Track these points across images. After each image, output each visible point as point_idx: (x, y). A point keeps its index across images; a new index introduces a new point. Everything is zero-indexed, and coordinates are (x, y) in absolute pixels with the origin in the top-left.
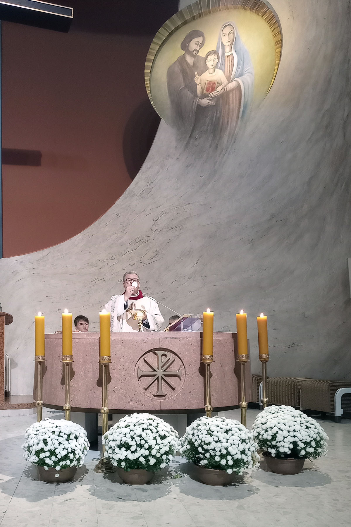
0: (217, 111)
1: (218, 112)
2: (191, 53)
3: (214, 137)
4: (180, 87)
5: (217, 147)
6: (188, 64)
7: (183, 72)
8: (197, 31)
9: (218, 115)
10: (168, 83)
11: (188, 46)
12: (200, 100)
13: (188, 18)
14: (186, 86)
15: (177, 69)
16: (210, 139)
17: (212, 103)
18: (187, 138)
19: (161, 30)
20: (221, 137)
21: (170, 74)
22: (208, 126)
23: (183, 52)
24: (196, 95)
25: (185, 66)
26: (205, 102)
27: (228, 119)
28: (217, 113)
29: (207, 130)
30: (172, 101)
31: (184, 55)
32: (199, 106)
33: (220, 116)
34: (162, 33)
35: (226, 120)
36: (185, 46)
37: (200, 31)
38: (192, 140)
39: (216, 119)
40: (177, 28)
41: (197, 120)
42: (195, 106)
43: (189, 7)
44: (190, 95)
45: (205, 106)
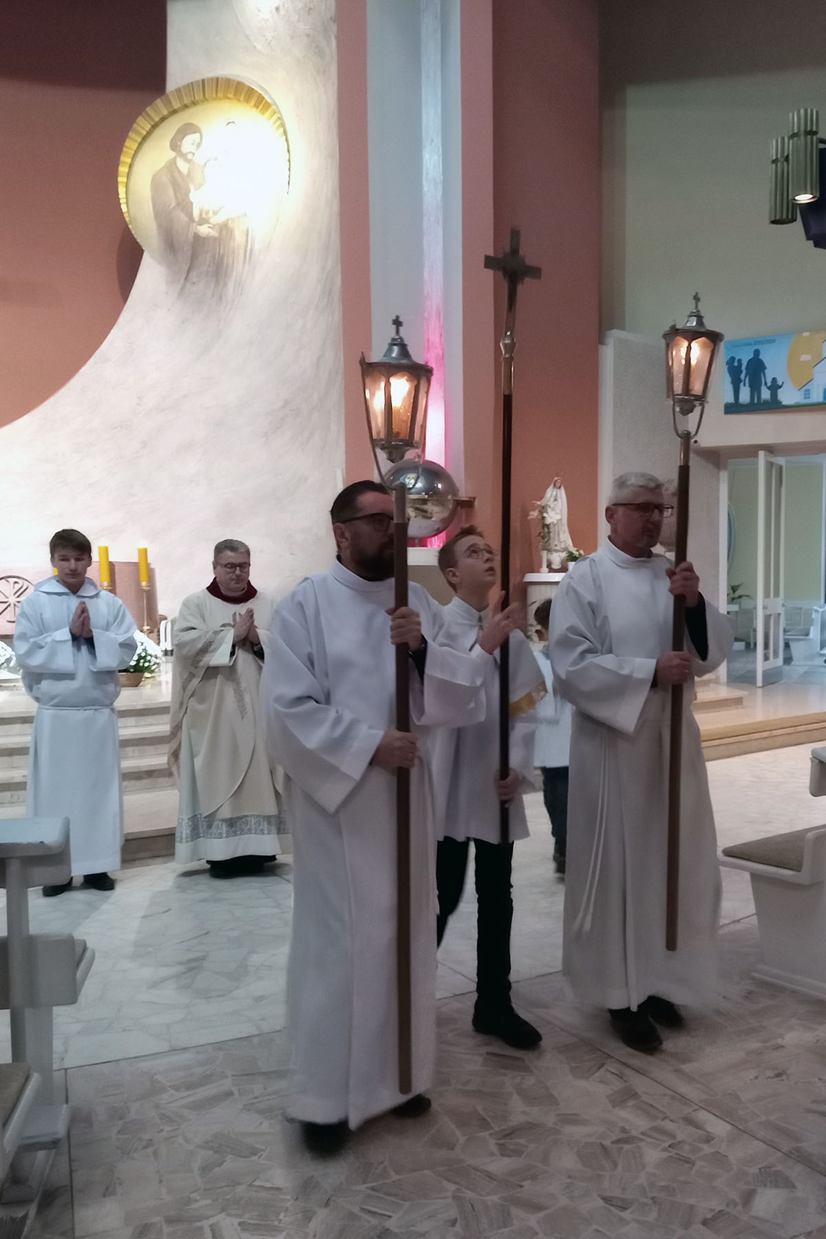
0: (220, 246)
1: (222, 247)
2: (184, 156)
3: (217, 282)
4: (170, 205)
5: (221, 298)
6: (179, 172)
7: (174, 183)
8: (191, 124)
9: (221, 252)
10: (153, 198)
11: (180, 146)
12: (198, 227)
13: (176, 105)
14: (178, 205)
15: (165, 179)
16: (212, 284)
17: (214, 233)
18: (182, 281)
19: (140, 120)
20: (225, 285)
21: (156, 184)
22: (209, 266)
23: (173, 154)
24: (192, 219)
25: (176, 174)
26: (204, 230)
27: (234, 259)
28: (220, 250)
29: (208, 272)
30: (159, 226)
31: (175, 158)
32: (197, 237)
33: (224, 253)
34: (142, 125)
35: (231, 261)
36: (175, 145)
37: (196, 125)
38: (188, 285)
39: (219, 256)
40: (163, 119)
41: (194, 258)
42: (191, 236)
43: (178, 91)
44: (184, 218)
45: (205, 236)
